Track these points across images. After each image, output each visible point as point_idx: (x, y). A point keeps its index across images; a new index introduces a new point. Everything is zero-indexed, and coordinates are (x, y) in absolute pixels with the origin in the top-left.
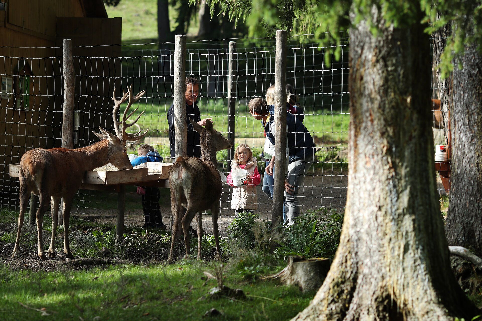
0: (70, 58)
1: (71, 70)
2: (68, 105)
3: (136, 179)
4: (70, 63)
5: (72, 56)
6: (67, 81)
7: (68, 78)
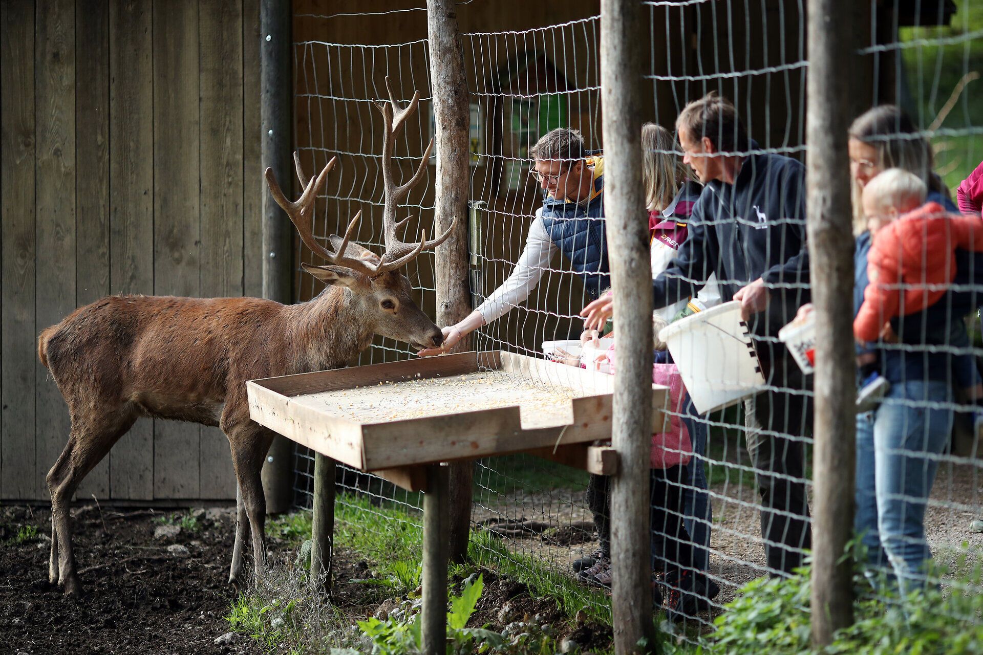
0: (447, 40)
1: (453, 76)
2: (446, 188)
3: (475, 445)
4: (449, 56)
5: (456, 31)
6: (442, 113)
7: (444, 102)
